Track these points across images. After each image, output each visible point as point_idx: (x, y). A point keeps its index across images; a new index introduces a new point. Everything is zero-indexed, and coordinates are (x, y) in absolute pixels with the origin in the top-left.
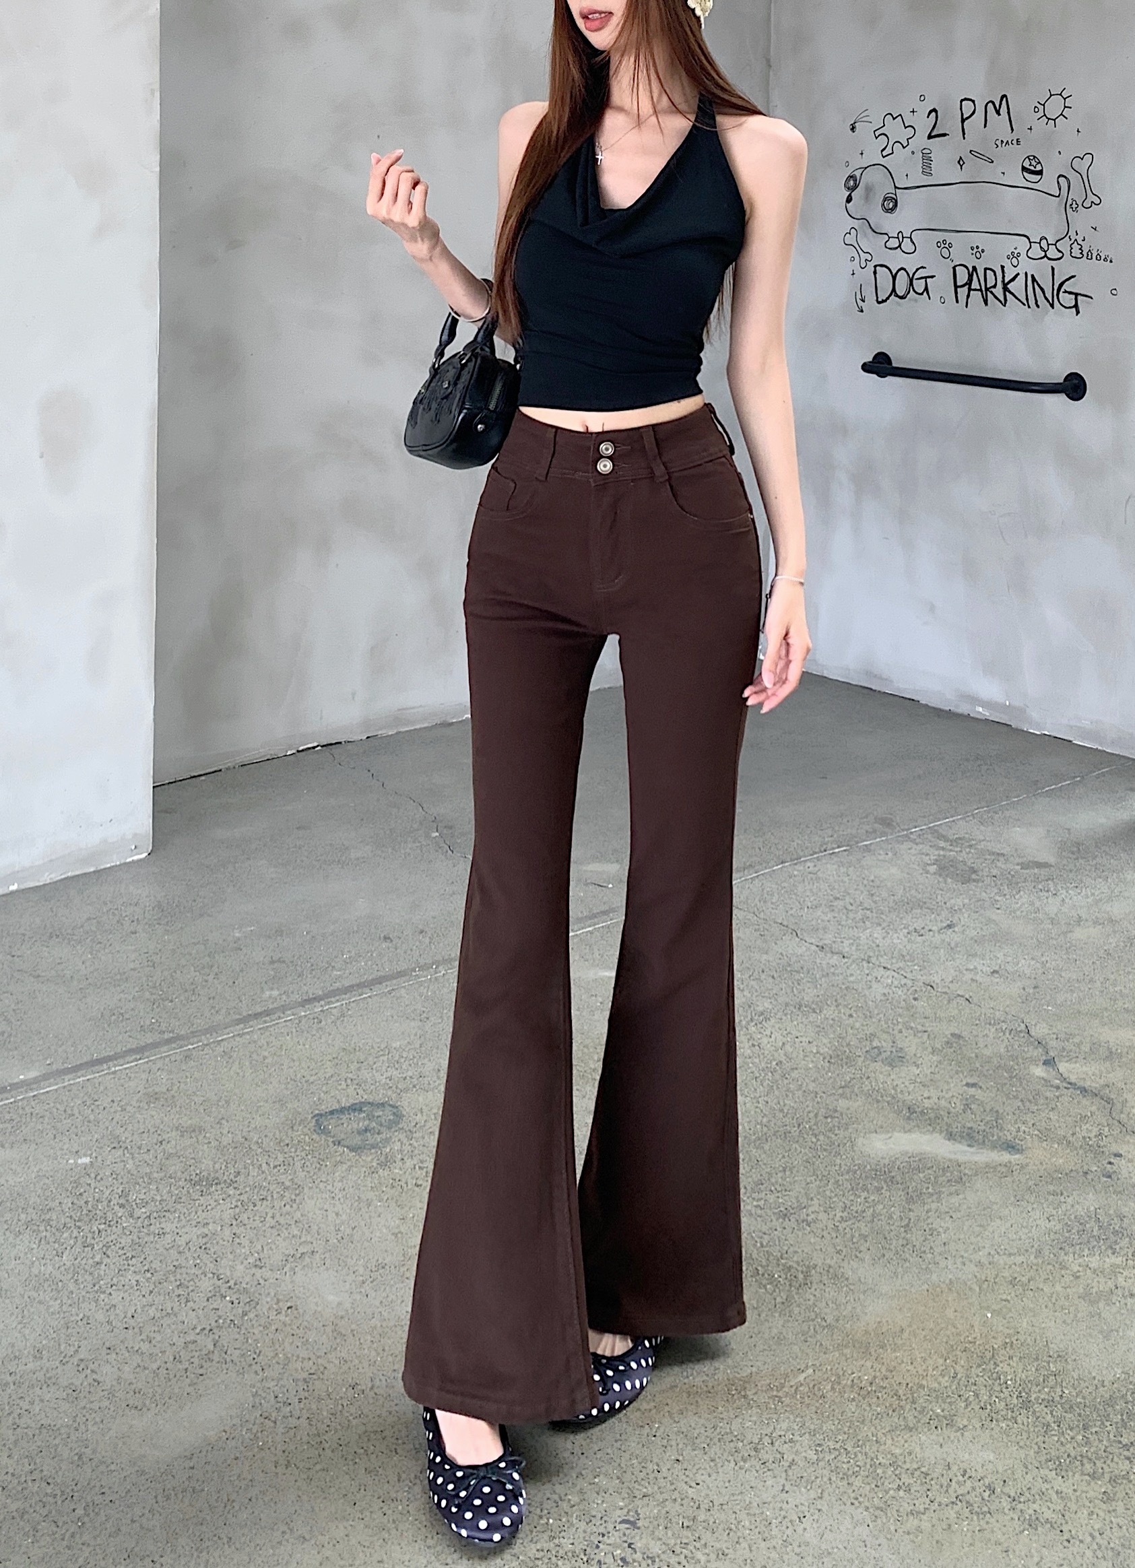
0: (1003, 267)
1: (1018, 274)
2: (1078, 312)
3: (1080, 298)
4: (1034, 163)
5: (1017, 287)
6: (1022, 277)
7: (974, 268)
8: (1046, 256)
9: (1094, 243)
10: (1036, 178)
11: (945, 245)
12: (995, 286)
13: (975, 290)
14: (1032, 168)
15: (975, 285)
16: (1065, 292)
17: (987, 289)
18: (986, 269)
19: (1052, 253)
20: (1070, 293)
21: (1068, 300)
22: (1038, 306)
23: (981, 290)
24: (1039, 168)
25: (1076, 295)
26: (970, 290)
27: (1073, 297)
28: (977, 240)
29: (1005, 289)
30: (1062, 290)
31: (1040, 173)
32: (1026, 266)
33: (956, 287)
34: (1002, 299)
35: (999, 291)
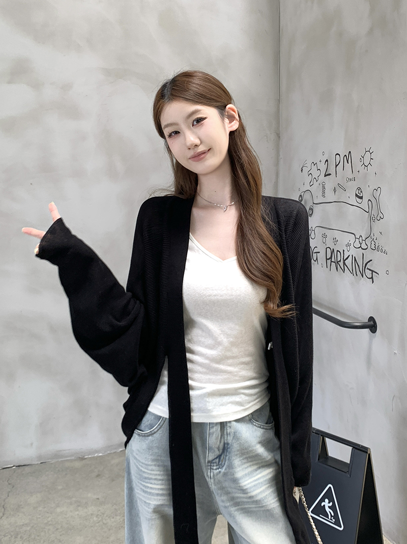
0: (344, 251)
1: (349, 256)
2: (373, 282)
3: (374, 273)
4: (360, 192)
5: (348, 262)
6: (351, 257)
7: (333, 249)
8: (361, 247)
9: (381, 242)
10: (359, 200)
11: (325, 236)
12: (340, 261)
13: (333, 262)
14: (359, 194)
15: (333, 260)
16: (368, 269)
17: (337, 262)
18: (338, 251)
19: (364, 246)
20: (370, 270)
21: (369, 273)
22: (357, 275)
23: (335, 262)
24: (361, 195)
25: (372, 271)
26: (331, 262)
27: (371, 272)
28: (337, 234)
29: (344, 264)
30: (366, 268)
31: (361, 198)
32: (353, 252)
33: (327, 259)
34: (343, 269)
35: (341, 264)
